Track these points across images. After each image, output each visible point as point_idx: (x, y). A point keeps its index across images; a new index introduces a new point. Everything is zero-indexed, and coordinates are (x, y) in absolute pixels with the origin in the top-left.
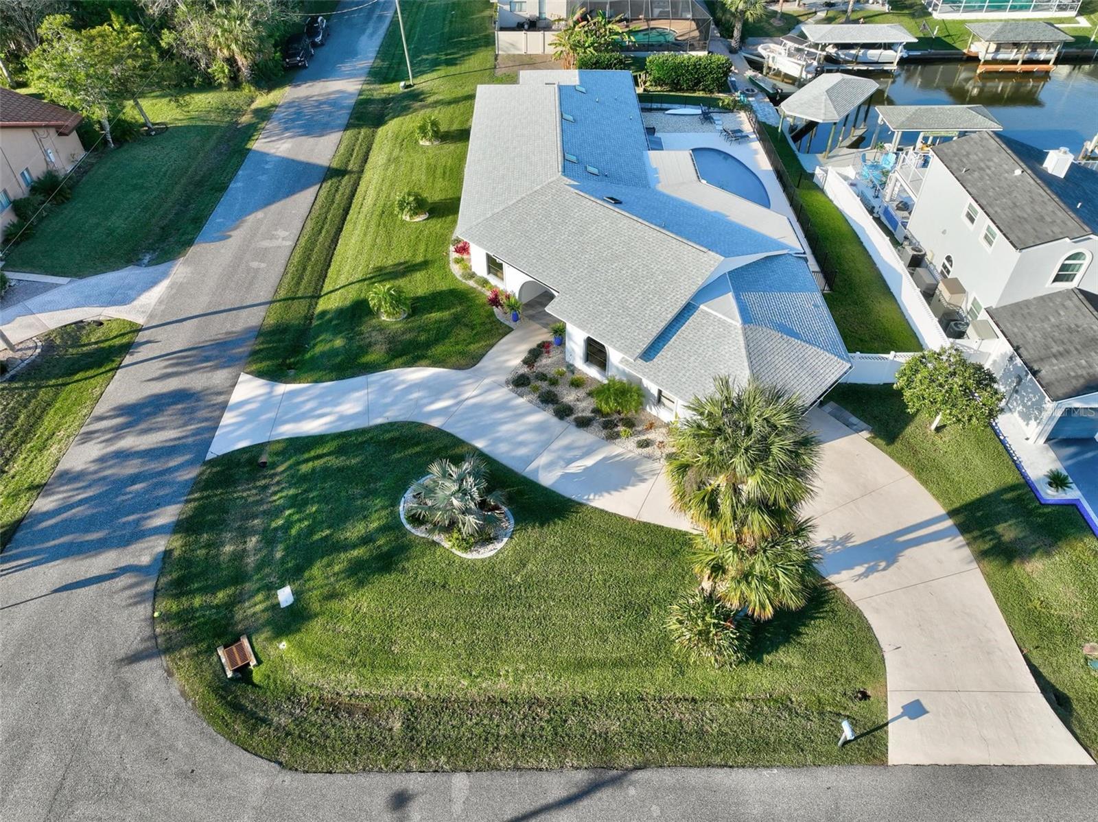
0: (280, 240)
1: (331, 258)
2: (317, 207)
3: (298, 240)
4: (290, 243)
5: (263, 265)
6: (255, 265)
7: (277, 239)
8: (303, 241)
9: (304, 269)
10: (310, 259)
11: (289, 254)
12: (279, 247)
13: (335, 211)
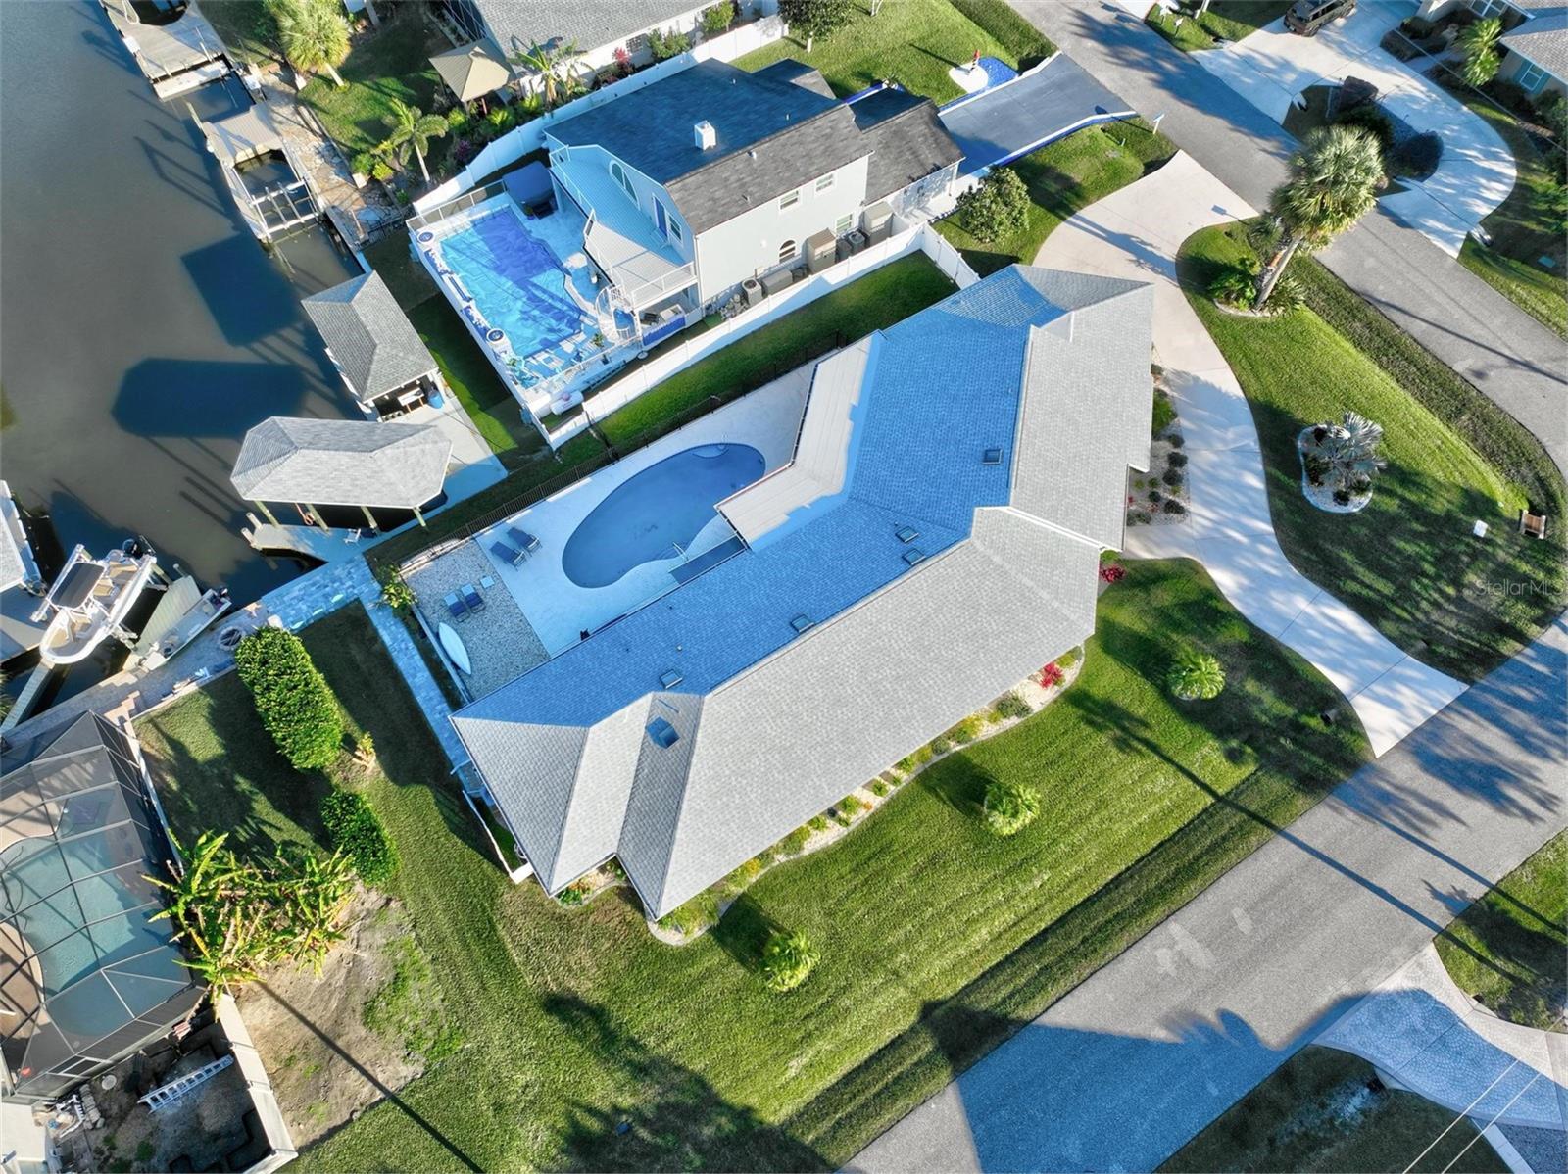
0: (1178, 947)
1: (1147, 855)
2: (1074, 978)
3: (1158, 925)
4: (1174, 927)
5: (1237, 913)
6: (1245, 925)
7: (1180, 953)
8: (1155, 917)
9: (1197, 859)
10: (1177, 872)
11: (1192, 905)
12: (1192, 932)
13: (1058, 945)
